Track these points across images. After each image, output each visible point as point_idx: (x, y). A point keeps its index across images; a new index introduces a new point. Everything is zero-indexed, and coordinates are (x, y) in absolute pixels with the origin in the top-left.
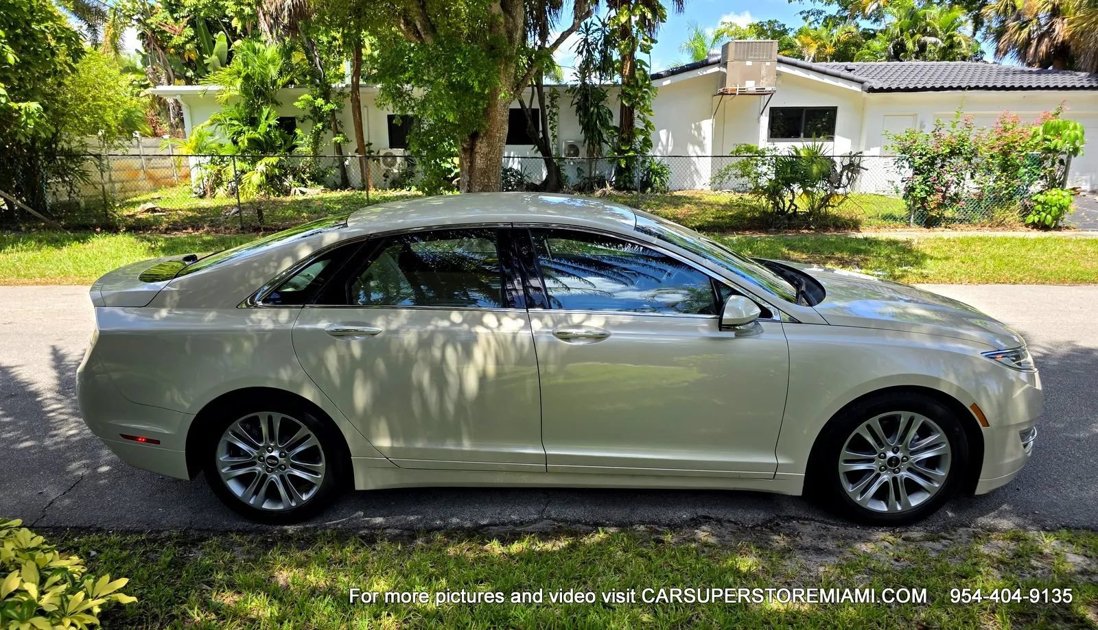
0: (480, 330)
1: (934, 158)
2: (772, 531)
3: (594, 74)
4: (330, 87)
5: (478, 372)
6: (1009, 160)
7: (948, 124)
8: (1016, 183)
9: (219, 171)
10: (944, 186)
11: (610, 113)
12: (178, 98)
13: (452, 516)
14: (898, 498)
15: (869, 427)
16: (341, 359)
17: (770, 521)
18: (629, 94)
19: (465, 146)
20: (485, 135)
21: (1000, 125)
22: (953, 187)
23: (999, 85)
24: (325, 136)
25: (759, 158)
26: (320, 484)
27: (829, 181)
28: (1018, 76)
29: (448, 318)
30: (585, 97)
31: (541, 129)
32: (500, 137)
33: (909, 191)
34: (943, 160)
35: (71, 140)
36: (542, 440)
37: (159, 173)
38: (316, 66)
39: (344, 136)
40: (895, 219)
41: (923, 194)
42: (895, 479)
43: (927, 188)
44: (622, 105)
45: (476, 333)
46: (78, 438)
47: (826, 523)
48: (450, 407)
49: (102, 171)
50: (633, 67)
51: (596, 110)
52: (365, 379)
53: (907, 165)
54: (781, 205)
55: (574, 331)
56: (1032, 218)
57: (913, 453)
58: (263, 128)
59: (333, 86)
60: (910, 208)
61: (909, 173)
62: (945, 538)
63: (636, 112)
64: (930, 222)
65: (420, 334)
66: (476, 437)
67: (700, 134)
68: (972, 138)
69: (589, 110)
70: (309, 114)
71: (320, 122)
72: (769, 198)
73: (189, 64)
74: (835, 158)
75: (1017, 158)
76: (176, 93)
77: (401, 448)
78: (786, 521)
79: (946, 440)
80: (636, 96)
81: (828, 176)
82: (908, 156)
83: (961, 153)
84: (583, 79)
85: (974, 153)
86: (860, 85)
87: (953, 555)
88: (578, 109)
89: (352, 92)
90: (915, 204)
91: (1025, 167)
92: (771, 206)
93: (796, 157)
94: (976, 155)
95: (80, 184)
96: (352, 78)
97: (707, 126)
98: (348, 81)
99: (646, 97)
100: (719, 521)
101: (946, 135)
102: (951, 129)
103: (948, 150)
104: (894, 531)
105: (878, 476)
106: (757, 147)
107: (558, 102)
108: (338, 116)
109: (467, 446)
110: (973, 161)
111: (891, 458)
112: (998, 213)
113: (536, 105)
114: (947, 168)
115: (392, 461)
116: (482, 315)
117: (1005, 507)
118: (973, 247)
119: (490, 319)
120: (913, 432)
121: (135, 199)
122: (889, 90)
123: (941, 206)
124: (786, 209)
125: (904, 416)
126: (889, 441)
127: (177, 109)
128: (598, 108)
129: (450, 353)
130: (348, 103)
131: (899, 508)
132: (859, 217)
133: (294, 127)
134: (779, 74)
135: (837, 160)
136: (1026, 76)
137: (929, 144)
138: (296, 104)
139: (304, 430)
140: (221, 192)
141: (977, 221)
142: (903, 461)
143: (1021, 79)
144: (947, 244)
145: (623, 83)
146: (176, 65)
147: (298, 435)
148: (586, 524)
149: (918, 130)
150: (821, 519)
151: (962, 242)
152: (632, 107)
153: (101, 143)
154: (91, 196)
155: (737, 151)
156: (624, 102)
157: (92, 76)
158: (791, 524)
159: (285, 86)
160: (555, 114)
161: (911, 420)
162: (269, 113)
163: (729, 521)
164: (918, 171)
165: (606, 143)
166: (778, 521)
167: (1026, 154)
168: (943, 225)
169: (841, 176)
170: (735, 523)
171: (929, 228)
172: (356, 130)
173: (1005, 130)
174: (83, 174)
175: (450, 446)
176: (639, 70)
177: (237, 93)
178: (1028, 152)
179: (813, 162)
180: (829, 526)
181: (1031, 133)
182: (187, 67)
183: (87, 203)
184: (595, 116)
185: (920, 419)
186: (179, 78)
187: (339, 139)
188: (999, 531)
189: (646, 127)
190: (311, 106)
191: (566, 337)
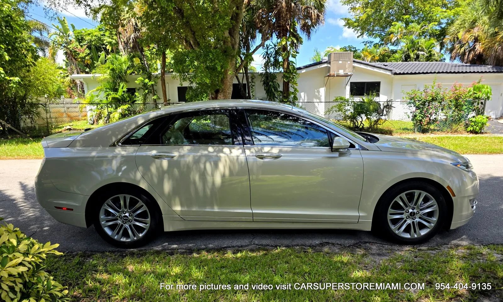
0: (222, 155)
1: (425, 102)
2: (357, 247)
3: (271, 68)
4: (151, 74)
5: (221, 175)
6: (458, 103)
7: (430, 87)
8: (462, 113)
9: (100, 112)
10: (429, 114)
11: (278, 85)
12: (82, 80)
13: (209, 244)
14: (415, 231)
15: (401, 198)
16: (157, 169)
17: (357, 244)
18: (287, 76)
19: (213, 96)
20: (222, 91)
21: (454, 88)
22: (434, 115)
23: (452, 71)
24: (149, 96)
25: (346, 103)
26: (148, 228)
27: (378, 113)
28: (461, 68)
29: (207, 150)
30: (267, 78)
31: (247, 92)
32: (229, 92)
33: (414, 117)
34: (429, 103)
35: (32, 98)
36: (251, 206)
37: (73, 114)
38: (145, 65)
39: (157, 96)
40: (408, 130)
41: (420, 118)
42: (413, 222)
43: (422, 116)
44: (284, 81)
45: (220, 156)
46: (34, 216)
47: (382, 244)
48: (208, 192)
49: (47, 113)
50: (289, 64)
51: (272, 84)
52: (169, 179)
53: (413, 105)
54: (357, 124)
55: (265, 155)
56: (470, 128)
57: (421, 210)
58: (120, 93)
59: (153, 74)
60: (415, 125)
61: (414, 109)
62: (437, 249)
63: (290, 85)
64: (424, 131)
65: (194, 157)
66: (220, 205)
67: (319, 94)
68: (441, 93)
69: (269, 84)
70: (142, 87)
71: (146, 90)
72: (351, 121)
73: (87, 66)
74: (380, 103)
75: (462, 102)
76: (80, 78)
77: (185, 211)
78: (364, 244)
79: (436, 203)
80: (290, 77)
81: (378, 111)
82: (413, 101)
83: (436, 99)
84: (266, 70)
85: (443, 99)
86: (390, 72)
87: (441, 255)
88: (264, 84)
89: (161, 76)
90: (417, 123)
91: (466, 105)
92: (352, 124)
93: (363, 102)
94: (443, 101)
95: (36, 118)
96: (161, 70)
97: (322, 91)
98: (159, 71)
99: (295, 77)
100: (333, 244)
101: (430, 92)
102: (432, 89)
103: (431, 98)
104: (414, 246)
105: (406, 221)
106: (345, 98)
107: (255, 80)
108: (155, 87)
109: (216, 209)
110: (442, 103)
111: (411, 213)
112: (455, 127)
113: (245, 82)
114: (431, 106)
115: (182, 217)
116: (223, 148)
117: (464, 237)
118: (444, 141)
119: (226, 150)
120: (421, 200)
121: (61, 126)
122: (404, 74)
123: (429, 123)
124: (359, 126)
125: (417, 192)
126: (410, 204)
127: (81, 86)
128: (273, 83)
129: (208, 166)
130: (160, 82)
131: (416, 236)
132: (392, 129)
133: (135, 92)
134: (354, 67)
135: (381, 103)
136: (465, 67)
137: (422, 96)
138: (136, 81)
139: (141, 203)
140: (101, 122)
141: (445, 130)
142: (417, 214)
143: (462, 69)
144: (432, 139)
145: (284, 71)
146: (81, 66)
147: (138, 206)
148: (272, 246)
149: (417, 90)
150: (380, 242)
151: (439, 138)
152: (288, 82)
153: (46, 100)
154: (41, 124)
155: (336, 100)
156: (285, 80)
157: (43, 69)
158: (366, 245)
159: (131, 74)
160: (253, 86)
161: (420, 195)
162: (123, 86)
163: (338, 244)
164: (418, 108)
165: (277, 98)
166: (360, 244)
167: (466, 100)
168: (430, 132)
169: (383, 110)
170: (341, 245)
171: (424, 133)
172: (163, 93)
173: (456, 90)
174: (38, 114)
175: (208, 209)
176: (291, 65)
177: (108, 77)
178: (467, 99)
179: (370, 104)
180: (384, 245)
181: (468, 91)
182: (86, 67)
183: (39, 127)
184: (272, 86)
185: (424, 194)
186: (82, 72)
187: (155, 97)
188: (462, 246)
189: (295, 91)
190: (142, 82)
191: (262, 157)
